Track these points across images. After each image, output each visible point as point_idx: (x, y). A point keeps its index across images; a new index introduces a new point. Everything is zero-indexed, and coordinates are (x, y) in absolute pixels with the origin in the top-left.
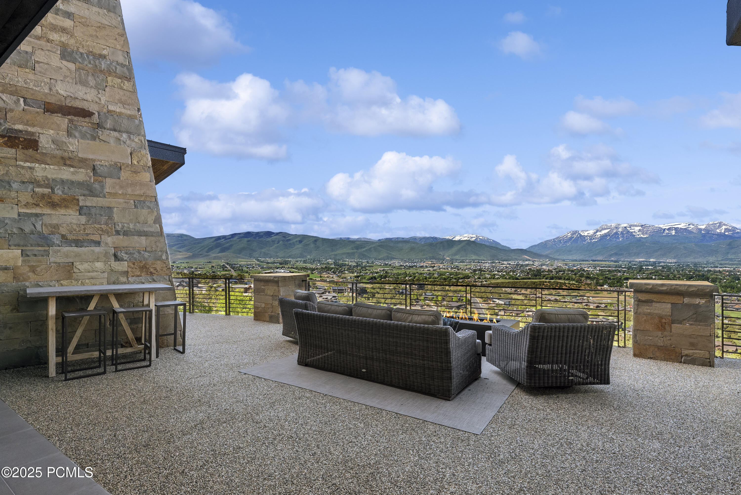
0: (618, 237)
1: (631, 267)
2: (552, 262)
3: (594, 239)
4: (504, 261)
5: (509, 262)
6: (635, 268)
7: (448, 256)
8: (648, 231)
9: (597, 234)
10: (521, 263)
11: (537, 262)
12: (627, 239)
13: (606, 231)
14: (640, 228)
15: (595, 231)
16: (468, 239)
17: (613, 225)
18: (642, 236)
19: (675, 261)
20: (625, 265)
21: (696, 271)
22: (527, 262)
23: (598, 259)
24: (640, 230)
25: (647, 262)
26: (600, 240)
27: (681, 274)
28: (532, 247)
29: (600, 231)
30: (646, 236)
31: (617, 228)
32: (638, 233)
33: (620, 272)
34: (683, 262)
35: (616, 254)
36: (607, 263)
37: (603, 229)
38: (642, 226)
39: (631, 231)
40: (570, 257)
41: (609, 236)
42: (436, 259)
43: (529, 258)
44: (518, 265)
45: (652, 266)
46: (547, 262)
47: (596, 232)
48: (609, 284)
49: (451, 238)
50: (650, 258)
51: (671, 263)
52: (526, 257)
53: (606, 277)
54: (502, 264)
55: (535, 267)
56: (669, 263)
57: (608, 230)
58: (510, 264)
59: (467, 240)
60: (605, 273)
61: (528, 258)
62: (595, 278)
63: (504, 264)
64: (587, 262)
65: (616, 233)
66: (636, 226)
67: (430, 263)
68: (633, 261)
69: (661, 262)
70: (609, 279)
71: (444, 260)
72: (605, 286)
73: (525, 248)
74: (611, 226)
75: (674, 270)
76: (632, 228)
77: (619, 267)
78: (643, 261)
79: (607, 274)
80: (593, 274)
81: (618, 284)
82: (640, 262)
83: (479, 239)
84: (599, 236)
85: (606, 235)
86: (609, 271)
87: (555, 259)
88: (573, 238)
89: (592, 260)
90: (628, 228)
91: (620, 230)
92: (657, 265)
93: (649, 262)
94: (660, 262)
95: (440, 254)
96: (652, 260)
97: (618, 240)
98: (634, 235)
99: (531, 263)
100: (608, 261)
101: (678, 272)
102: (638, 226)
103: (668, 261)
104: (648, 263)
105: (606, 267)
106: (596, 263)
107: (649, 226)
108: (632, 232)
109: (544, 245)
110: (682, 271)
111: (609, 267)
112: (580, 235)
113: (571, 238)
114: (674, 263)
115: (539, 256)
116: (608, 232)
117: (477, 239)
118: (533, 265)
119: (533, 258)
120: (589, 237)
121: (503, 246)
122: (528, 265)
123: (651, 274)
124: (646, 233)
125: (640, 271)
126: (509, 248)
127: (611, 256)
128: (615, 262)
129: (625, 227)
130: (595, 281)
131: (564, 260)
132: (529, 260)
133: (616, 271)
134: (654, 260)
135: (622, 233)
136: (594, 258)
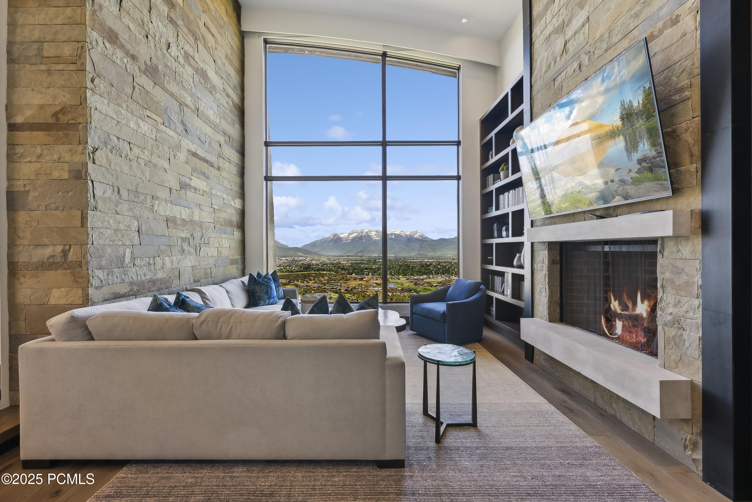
0: (363, 239)
1: (369, 260)
2: (319, 257)
5: (287, 258)
10: (296, 258)
11: (309, 258)
14: (374, 233)
15: (348, 234)
17: (360, 230)
18: (376, 238)
22: (301, 258)
24: (375, 235)
25: (379, 256)
27: (396, 265)
29: (352, 235)
30: (378, 239)
33: (363, 264)
44: (294, 260)
45: (381, 259)
48: (355, 273)
52: (301, 254)
53: (354, 268)
55: (306, 261)
57: (357, 234)
58: (287, 260)
60: (353, 265)
61: (302, 254)
62: (347, 269)
65: (361, 236)
68: (371, 256)
70: (356, 269)
72: (353, 275)
76: (371, 233)
77: (363, 261)
78: (377, 256)
79: (355, 266)
80: (346, 266)
81: (361, 273)
82: (375, 257)
84: (351, 238)
86: (356, 263)
87: (322, 255)
88: (334, 239)
89: (346, 256)
91: (364, 234)
98: (372, 238)
99: (304, 258)
100: (356, 256)
101: (395, 263)
102: (374, 231)
105: (355, 261)
109: (314, 244)
111: (357, 261)
112: (339, 237)
118: (305, 260)
119: (306, 255)
120: (345, 238)
122: (301, 260)
125: (375, 263)
126: (287, 246)
130: (347, 271)
132: (303, 256)
133: (360, 263)
136: (347, 254)
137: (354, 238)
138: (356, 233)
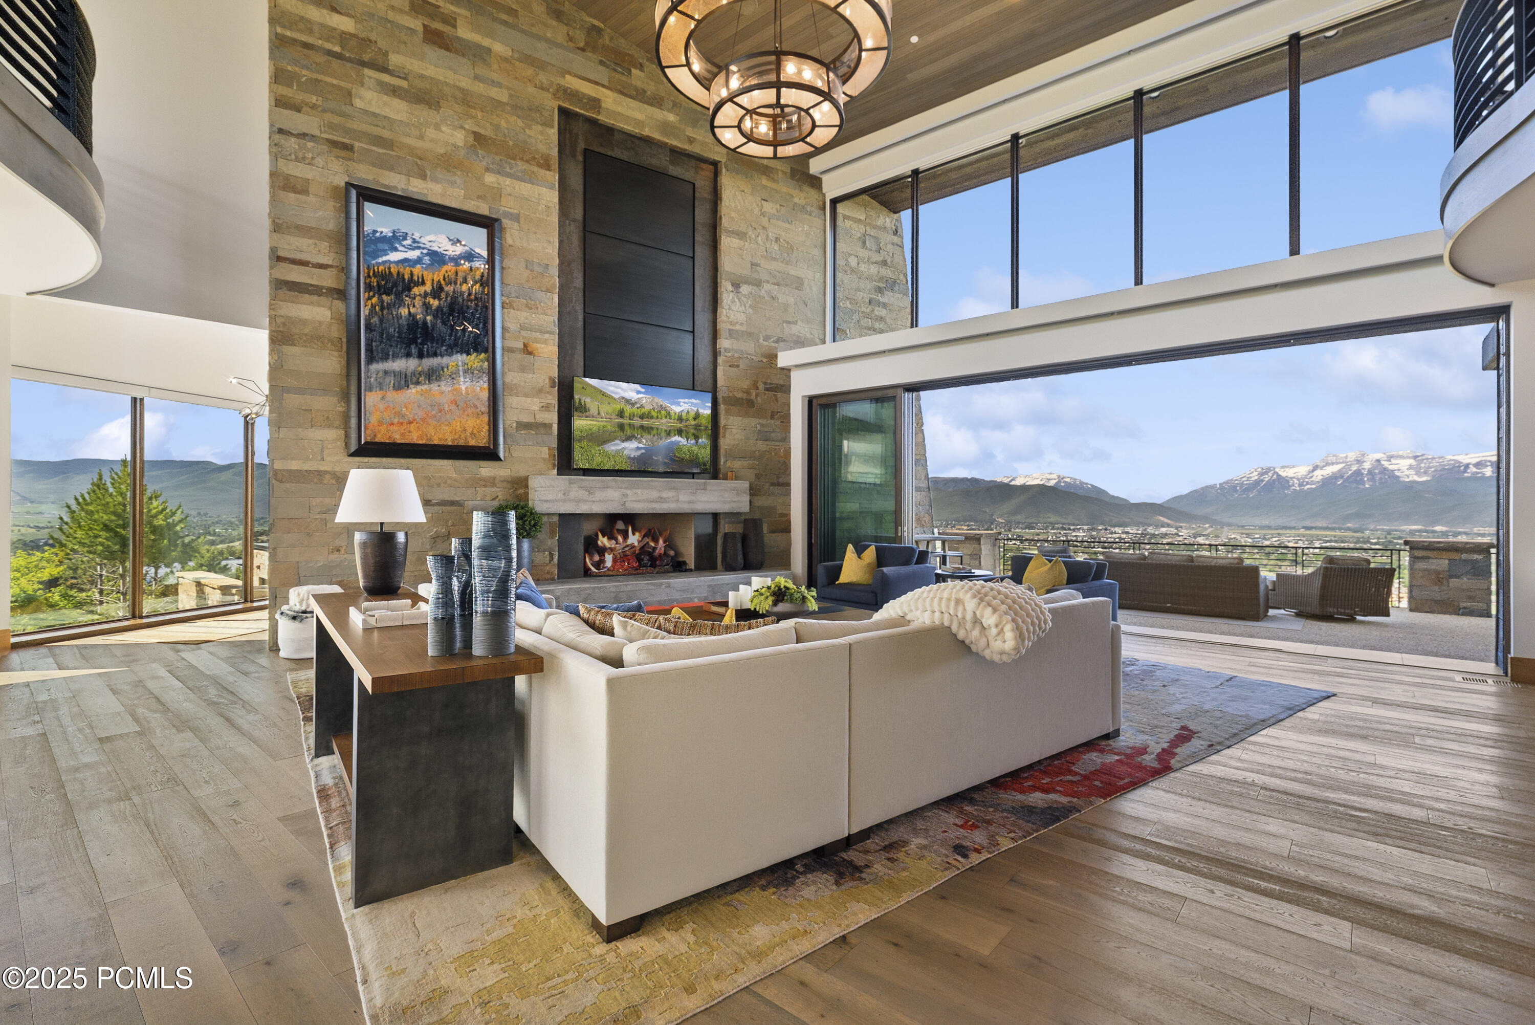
3: (1308, 483)
4: (1115, 526)
7: (1001, 516)
8: (1429, 467)
9: (1316, 473)
12: (1381, 483)
13: (1335, 468)
16: (1041, 483)
20: (1378, 538)
26: (1322, 486)
28: (1174, 499)
31: (1359, 462)
32: (1407, 472)
36: (1338, 533)
37: (1327, 464)
38: (1415, 457)
39: (1391, 467)
40: (1258, 521)
41: (1342, 477)
42: (976, 521)
43: (1169, 522)
46: (1206, 529)
47: (1313, 471)
49: (1006, 481)
50: (1435, 523)
51: (1484, 535)
54: (1112, 533)
56: (1479, 535)
59: (1039, 485)
63: (1115, 533)
64: (1293, 531)
66: (1401, 457)
67: (965, 528)
69: (1460, 533)
71: (992, 524)
73: (1159, 502)
74: (1346, 457)
83: (1065, 482)
85: (1334, 477)
90: (1383, 462)
93: (1434, 532)
95: (985, 512)
96: (1438, 528)
97: (1361, 487)
103: (1476, 530)
104: (1430, 535)
106: (1314, 532)
107: (1433, 458)
108: (1393, 471)
113: (1257, 483)
115: (1189, 517)
116: (1340, 471)
117: (1059, 482)
121: (1113, 496)
124: (1425, 473)
127: (1347, 518)
128: (1355, 532)
129: (1378, 461)
131: (1243, 526)
134: (1445, 529)
135: (1370, 472)
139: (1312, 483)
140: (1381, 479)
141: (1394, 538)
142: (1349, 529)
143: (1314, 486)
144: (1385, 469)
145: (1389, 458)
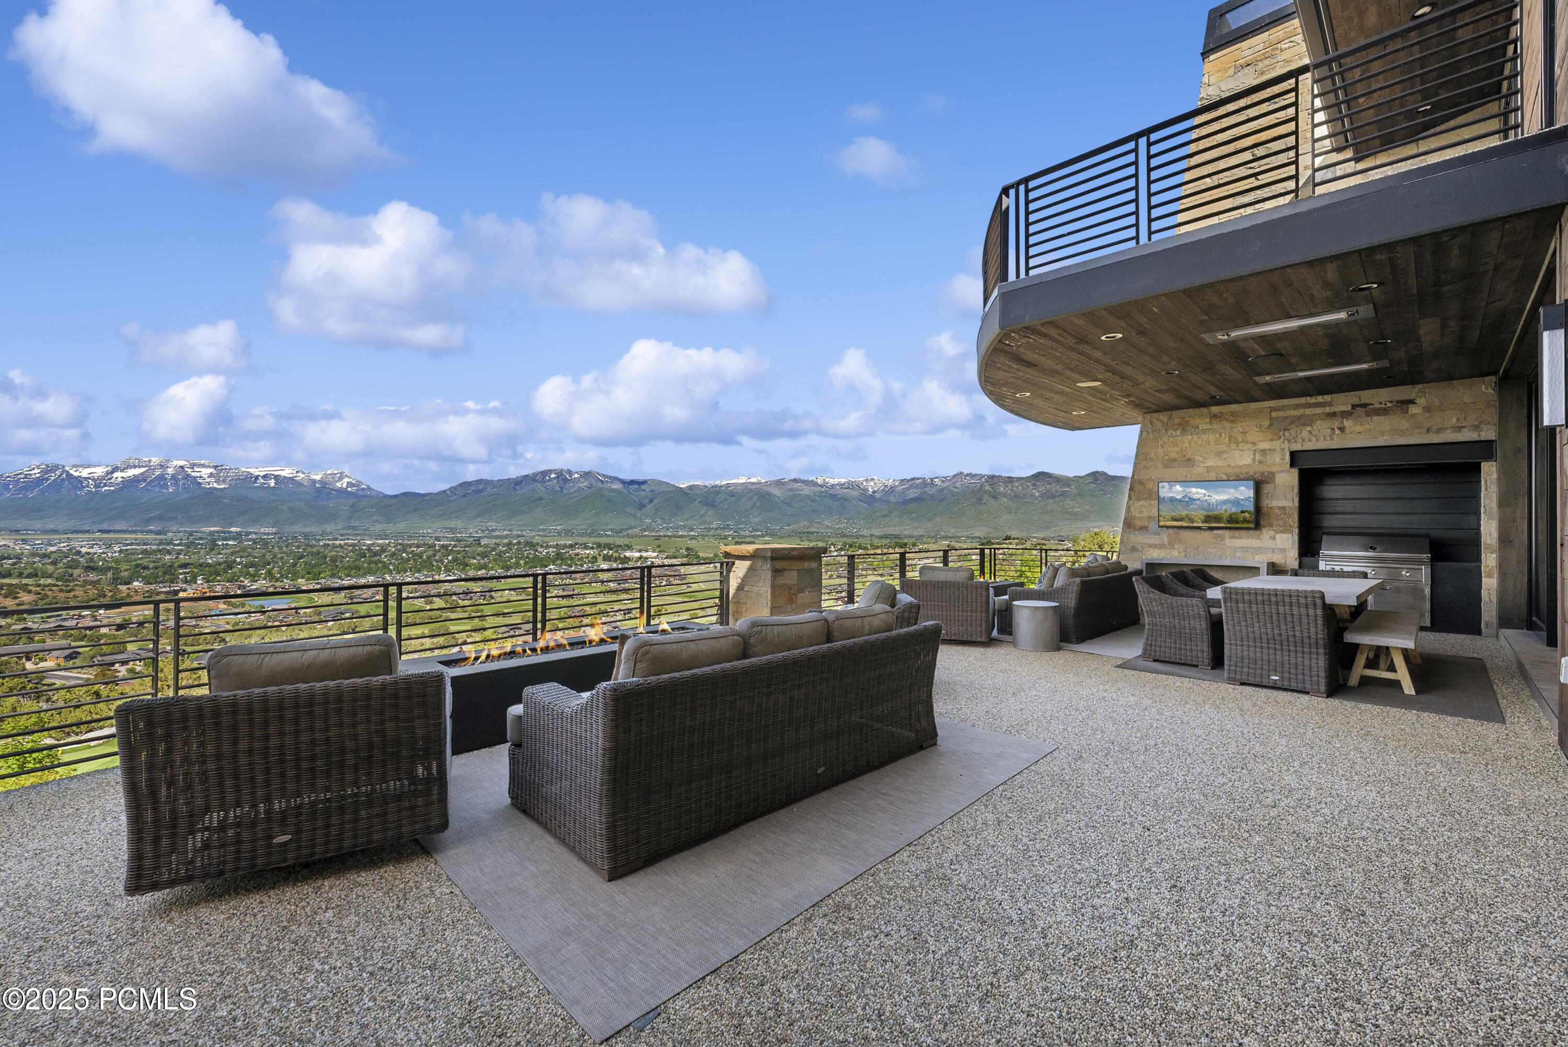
0: (166, 484)
1: (192, 542)
3: (105, 485)
6: (202, 544)
8: (227, 477)
9: (115, 475)
12: (180, 488)
13: (138, 471)
14: (212, 470)
15: (109, 469)
17: (155, 460)
18: (215, 485)
19: (274, 530)
20: (181, 539)
21: (308, 545)
23: (117, 527)
24: (211, 475)
25: (224, 532)
26: (121, 489)
27: (284, 553)
29: (122, 471)
30: (223, 486)
31: (162, 466)
32: (208, 480)
33: (169, 552)
34: (288, 533)
35: (160, 518)
36: (140, 536)
37: (129, 467)
38: (215, 467)
39: (193, 474)
41: (145, 481)
45: (234, 539)
47: (109, 472)
48: (144, 578)
50: (230, 525)
51: (268, 534)
53: (137, 566)
56: (265, 534)
57: (142, 470)
60: (133, 557)
62: (109, 568)
64: (89, 536)
65: (161, 477)
66: (204, 466)
68: (199, 532)
69: (250, 533)
70: (145, 568)
72: (135, 583)
74: (150, 461)
75: (273, 546)
76: (196, 469)
77: (168, 544)
78: (218, 532)
79: (140, 559)
80: (104, 559)
81: (167, 577)
82: (212, 533)
84: (120, 479)
85: (136, 480)
86: (144, 552)
88: (48, 480)
89: (99, 531)
90: (186, 469)
91: (170, 471)
92: (244, 537)
93: (229, 532)
94: (248, 534)
96: (233, 529)
97: (162, 491)
98: (200, 484)
100: (142, 532)
101: (280, 548)
102: (209, 467)
103: (262, 530)
104: (227, 535)
105: (138, 544)
106: (111, 535)
107: (231, 469)
108: (194, 477)
110: (287, 547)
111: (144, 544)
112: (72, 475)
114: (272, 534)
116: (142, 474)
120: (95, 480)
123: (232, 554)
124: (225, 481)
125: (212, 549)
127: (149, 521)
128: (157, 534)
129: (182, 467)
130: (110, 575)
133: (160, 551)
134: (239, 529)
135: (174, 477)
136: (105, 526)
137: (129, 483)
138: (140, 467)
139: (111, 485)
140: (184, 484)
141: (196, 539)
142: (151, 532)
143: (112, 488)
144: (188, 475)
145: (192, 466)
